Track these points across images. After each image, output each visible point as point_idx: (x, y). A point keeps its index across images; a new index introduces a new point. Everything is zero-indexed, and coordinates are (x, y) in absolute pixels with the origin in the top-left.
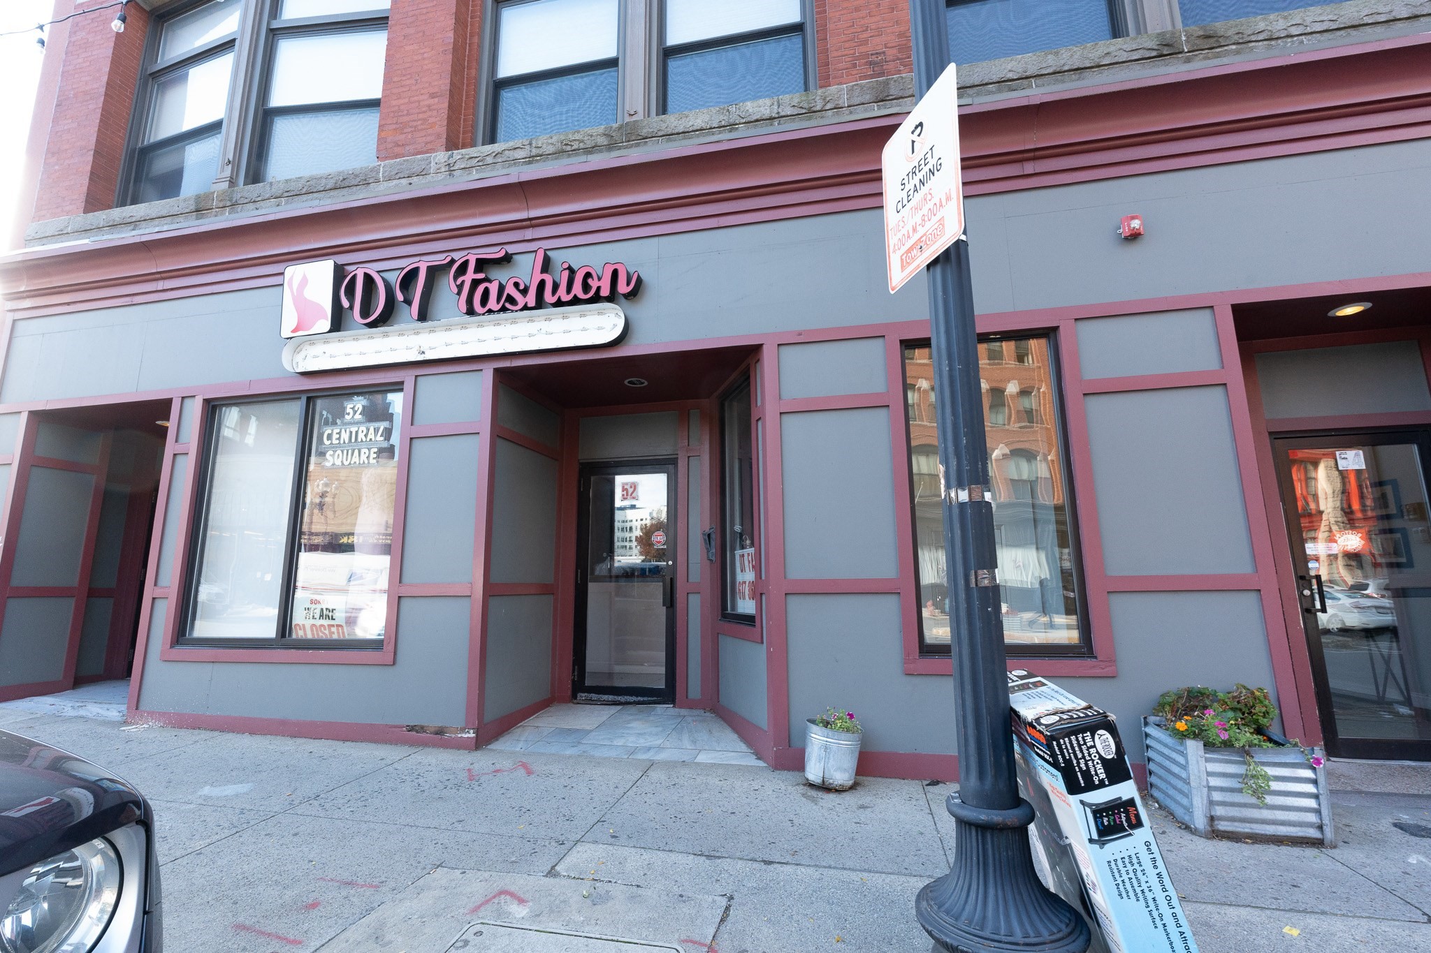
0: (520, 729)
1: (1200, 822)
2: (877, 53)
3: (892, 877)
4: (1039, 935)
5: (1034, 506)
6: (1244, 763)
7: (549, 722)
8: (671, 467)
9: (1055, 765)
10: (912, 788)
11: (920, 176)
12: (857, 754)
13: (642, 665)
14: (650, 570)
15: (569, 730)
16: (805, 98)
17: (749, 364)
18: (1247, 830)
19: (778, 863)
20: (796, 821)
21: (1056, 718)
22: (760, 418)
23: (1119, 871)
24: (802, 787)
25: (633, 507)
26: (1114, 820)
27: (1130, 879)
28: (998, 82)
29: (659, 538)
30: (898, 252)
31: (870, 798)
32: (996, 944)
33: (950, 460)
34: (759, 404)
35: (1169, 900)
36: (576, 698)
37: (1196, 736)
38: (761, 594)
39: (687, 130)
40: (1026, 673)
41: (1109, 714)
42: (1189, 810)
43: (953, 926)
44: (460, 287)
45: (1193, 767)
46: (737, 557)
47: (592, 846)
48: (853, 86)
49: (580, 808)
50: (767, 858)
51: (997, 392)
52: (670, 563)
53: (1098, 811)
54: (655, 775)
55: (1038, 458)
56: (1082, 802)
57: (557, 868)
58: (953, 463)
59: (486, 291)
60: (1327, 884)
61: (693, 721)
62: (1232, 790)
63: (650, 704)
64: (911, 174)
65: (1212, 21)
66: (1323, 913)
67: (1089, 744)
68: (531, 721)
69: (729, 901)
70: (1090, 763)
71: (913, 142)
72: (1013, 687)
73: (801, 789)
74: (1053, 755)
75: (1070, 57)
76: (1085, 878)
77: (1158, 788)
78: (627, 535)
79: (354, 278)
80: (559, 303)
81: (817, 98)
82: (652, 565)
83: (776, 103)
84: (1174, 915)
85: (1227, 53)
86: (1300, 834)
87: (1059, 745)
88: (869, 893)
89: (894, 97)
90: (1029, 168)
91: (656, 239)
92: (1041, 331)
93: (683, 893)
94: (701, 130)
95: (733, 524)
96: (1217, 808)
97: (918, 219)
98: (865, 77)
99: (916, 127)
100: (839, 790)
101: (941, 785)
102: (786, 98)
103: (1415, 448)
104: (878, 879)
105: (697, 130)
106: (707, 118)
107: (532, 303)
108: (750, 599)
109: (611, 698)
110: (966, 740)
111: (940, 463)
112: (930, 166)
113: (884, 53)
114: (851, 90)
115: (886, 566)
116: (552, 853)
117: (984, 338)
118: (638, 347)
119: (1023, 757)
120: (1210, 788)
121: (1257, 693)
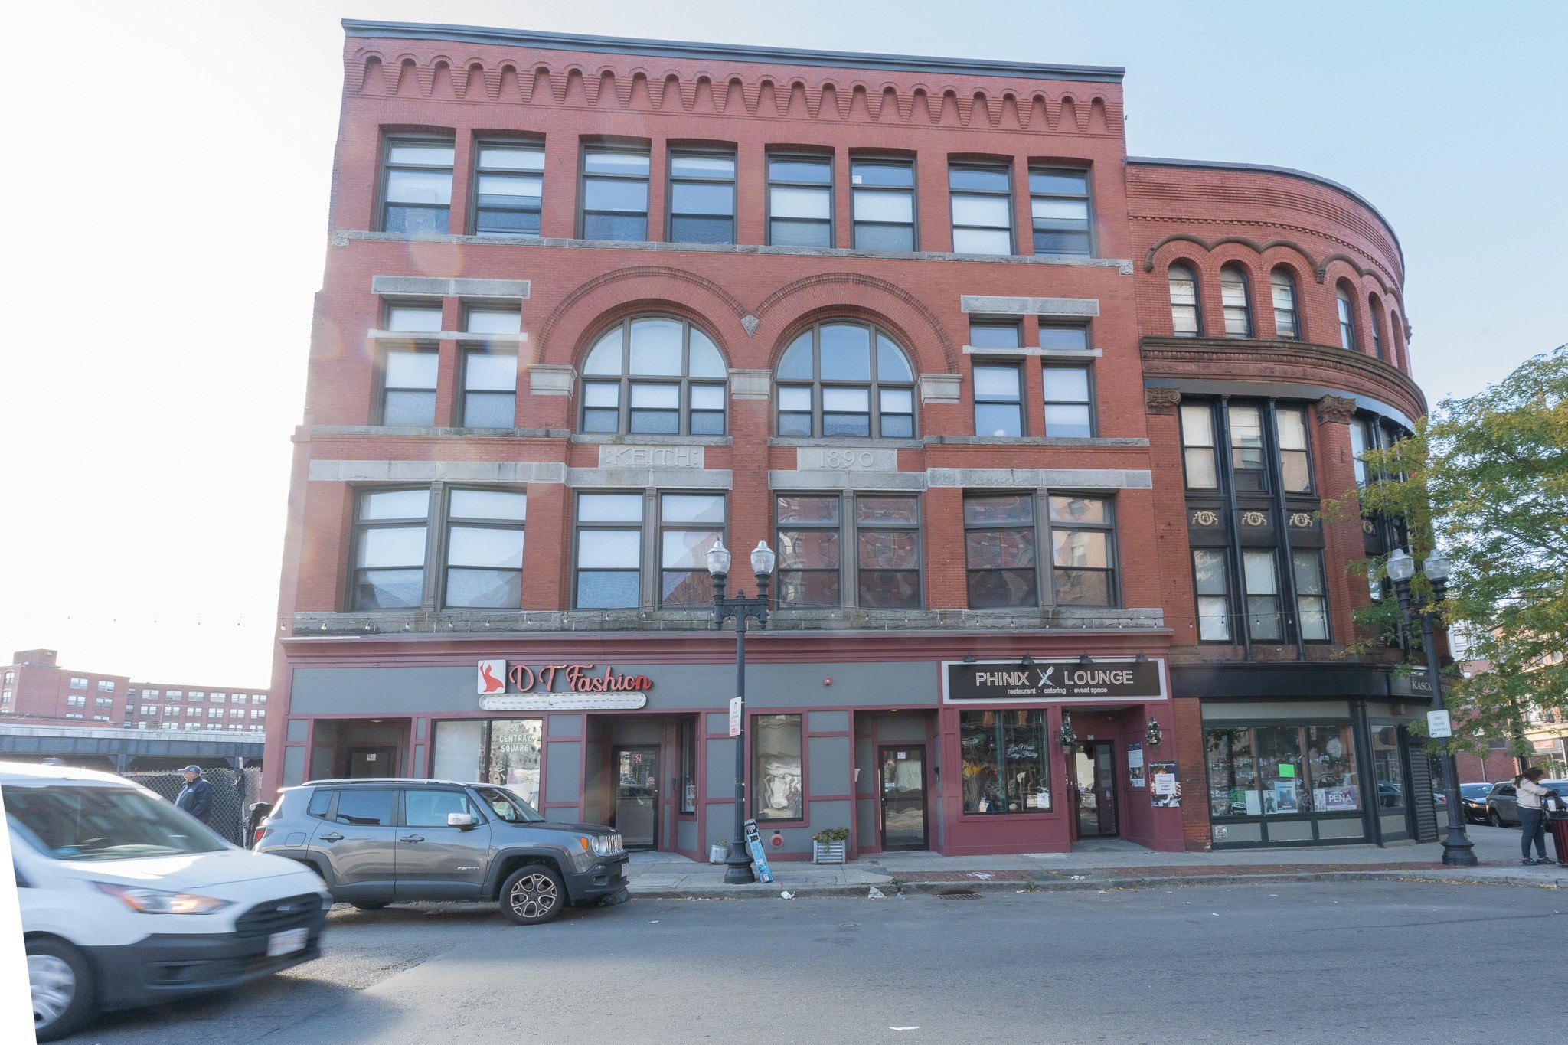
6: (826, 845)
8: (657, 749)
17: (696, 719)
18: (825, 862)
22: (698, 739)
29: (651, 779)
34: (698, 734)
38: (696, 803)
39: (673, 620)
44: (571, 679)
46: (687, 788)
52: (657, 790)
59: (584, 682)
61: (667, 855)
62: (823, 852)
63: (646, 851)
79: (517, 669)
80: (618, 690)
90: (798, 655)
91: (658, 666)
94: (679, 620)
95: (685, 775)
96: (819, 857)
100: (721, 863)
105: (677, 620)
106: (681, 616)
107: (605, 689)
108: (692, 805)
118: (651, 710)
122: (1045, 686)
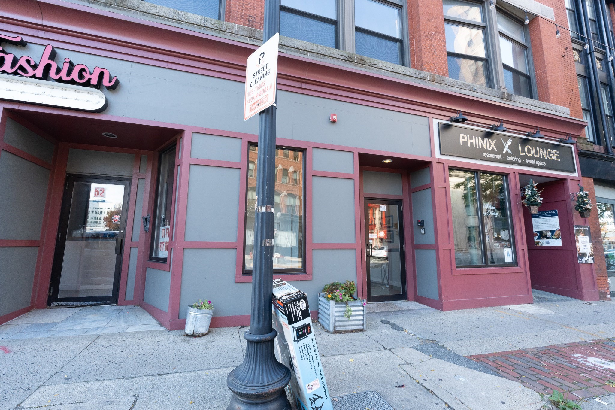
0: (3, 327)
1: (331, 329)
2: (252, 17)
3: (220, 369)
4: (273, 380)
5: (292, 216)
6: (346, 307)
7: (26, 321)
8: (128, 183)
9: (285, 314)
10: (233, 330)
11: (261, 74)
12: (210, 319)
13: (101, 285)
14: (110, 235)
15: (42, 324)
16: (218, 23)
17: (177, 138)
18: (344, 329)
19: (166, 374)
20: (177, 353)
21: (288, 296)
22: (180, 165)
23: (302, 350)
24: (183, 337)
25: (104, 201)
26: (303, 332)
27: (306, 352)
28: (297, 48)
29: (116, 219)
30: (249, 103)
31: (214, 337)
32: (257, 388)
33: (260, 194)
34: (180, 158)
35: (317, 357)
36: (50, 305)
37: (333, 299)
38: (171, 248)
39: (155, 14)
40: (280, 280)
41: (305, 293)
42: (328, 325)
43: (241, 385)
45: (331, 310)
46: (161, 230)
47: (50, 387)
48: (240, 26)
49: (44, 367)
50: (160, 373)
51: (285, 170)
52: (122, 231)
53: (298, 330)
54: (99, 342)
55: (297, 198)
56: (293, 327)
57: (22, 405)
58: (261, 195)
60: (362, 343)
61: (127, 311)
62: (341, 316)
63: (101, 305)
64: (257, 72)
65: (363, 55)
66: (360, 352)
67: (297, 305)
68: (14, 321)
69: (136, 398)
70: (297, 312)
71: (260, 59)
72: (275, 286)
73: (182, 338)
74: (285, 311)
75: (321, 49)
76: (291, 355)
77: (321, 319)
78: (99, 216)
81: (224, 25)
82: (112, 232)
83: (203, 19)
84: (318, 362)
85: (366, 68)
86: (358, 328)
87: (287, 307)
88: (208, 379)
89: (257, 38)
90: (304, 86)
91: (130, 63)
92: (301, 149)
93: (109, 400)
94: (163, 17)
95: (160, 214)
96: (337, 323)
97: (258, 92)
98: (246, 25)
99: (262, 54)
100: (200, 336)
101: (245, 327)
102: (209, 19)
103: (398, 206)
104: (213, 372)
105: (161, 16)
106: (167, 12)
108: (166, 250)
109: (75, 303)
110: (254, 308)
111: (256, 195)
112: (265, 72)
113: (255, 17)
114: (239, 27)
115: (232, 237)
116: (19, 397)
117: (279, 147)
118: (113, 117)
119: (275, 312)
120: (335, 316)
121: (352, 283)
122: (507, 154)
